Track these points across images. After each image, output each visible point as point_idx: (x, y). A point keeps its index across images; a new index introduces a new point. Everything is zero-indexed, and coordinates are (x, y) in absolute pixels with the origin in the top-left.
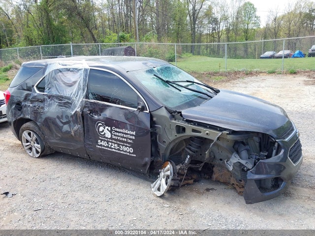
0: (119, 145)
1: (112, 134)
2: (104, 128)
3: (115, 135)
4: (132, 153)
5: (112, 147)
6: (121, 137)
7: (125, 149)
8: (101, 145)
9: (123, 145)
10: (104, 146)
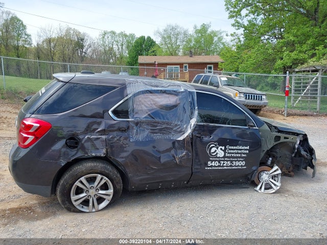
0: (231, 162)
1: (225, 153)
2: (217, 148)
3: (229, 153)
4: (243, 166)
5: (225, 165)
6: (236, 153)
7: (238, 163)
8: (211, 166)
9: (236, 161)
10: (215, 166)
